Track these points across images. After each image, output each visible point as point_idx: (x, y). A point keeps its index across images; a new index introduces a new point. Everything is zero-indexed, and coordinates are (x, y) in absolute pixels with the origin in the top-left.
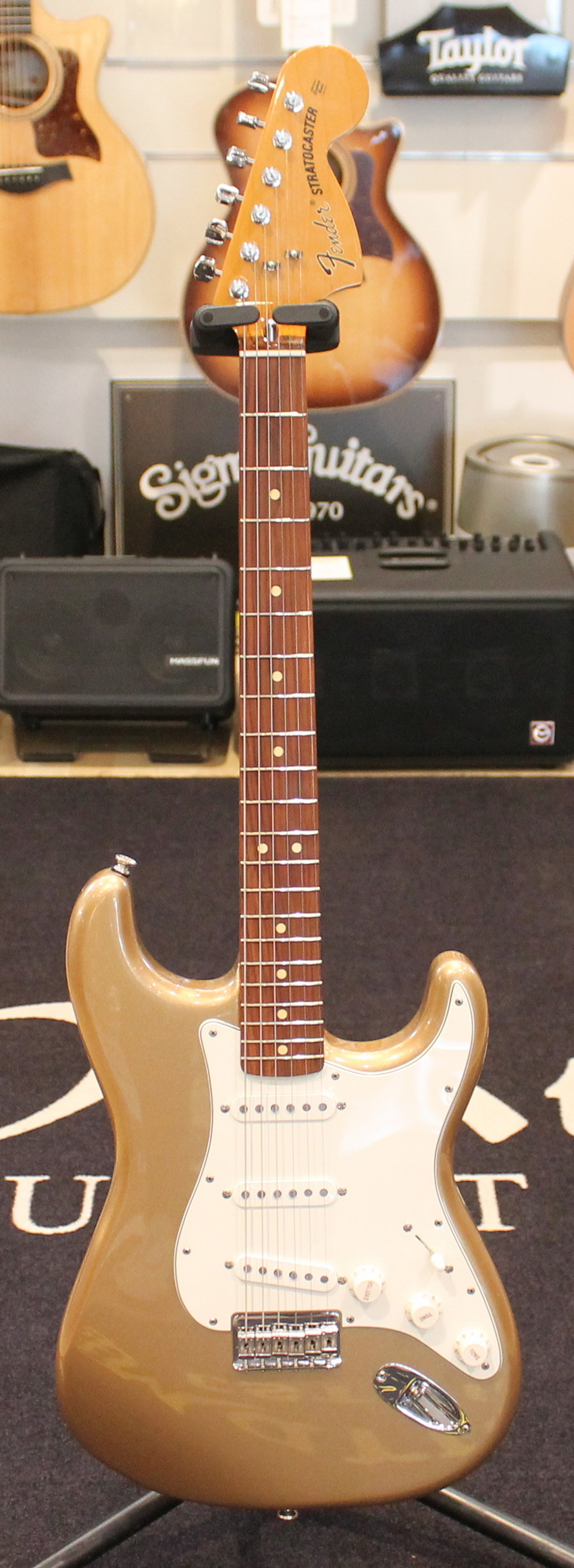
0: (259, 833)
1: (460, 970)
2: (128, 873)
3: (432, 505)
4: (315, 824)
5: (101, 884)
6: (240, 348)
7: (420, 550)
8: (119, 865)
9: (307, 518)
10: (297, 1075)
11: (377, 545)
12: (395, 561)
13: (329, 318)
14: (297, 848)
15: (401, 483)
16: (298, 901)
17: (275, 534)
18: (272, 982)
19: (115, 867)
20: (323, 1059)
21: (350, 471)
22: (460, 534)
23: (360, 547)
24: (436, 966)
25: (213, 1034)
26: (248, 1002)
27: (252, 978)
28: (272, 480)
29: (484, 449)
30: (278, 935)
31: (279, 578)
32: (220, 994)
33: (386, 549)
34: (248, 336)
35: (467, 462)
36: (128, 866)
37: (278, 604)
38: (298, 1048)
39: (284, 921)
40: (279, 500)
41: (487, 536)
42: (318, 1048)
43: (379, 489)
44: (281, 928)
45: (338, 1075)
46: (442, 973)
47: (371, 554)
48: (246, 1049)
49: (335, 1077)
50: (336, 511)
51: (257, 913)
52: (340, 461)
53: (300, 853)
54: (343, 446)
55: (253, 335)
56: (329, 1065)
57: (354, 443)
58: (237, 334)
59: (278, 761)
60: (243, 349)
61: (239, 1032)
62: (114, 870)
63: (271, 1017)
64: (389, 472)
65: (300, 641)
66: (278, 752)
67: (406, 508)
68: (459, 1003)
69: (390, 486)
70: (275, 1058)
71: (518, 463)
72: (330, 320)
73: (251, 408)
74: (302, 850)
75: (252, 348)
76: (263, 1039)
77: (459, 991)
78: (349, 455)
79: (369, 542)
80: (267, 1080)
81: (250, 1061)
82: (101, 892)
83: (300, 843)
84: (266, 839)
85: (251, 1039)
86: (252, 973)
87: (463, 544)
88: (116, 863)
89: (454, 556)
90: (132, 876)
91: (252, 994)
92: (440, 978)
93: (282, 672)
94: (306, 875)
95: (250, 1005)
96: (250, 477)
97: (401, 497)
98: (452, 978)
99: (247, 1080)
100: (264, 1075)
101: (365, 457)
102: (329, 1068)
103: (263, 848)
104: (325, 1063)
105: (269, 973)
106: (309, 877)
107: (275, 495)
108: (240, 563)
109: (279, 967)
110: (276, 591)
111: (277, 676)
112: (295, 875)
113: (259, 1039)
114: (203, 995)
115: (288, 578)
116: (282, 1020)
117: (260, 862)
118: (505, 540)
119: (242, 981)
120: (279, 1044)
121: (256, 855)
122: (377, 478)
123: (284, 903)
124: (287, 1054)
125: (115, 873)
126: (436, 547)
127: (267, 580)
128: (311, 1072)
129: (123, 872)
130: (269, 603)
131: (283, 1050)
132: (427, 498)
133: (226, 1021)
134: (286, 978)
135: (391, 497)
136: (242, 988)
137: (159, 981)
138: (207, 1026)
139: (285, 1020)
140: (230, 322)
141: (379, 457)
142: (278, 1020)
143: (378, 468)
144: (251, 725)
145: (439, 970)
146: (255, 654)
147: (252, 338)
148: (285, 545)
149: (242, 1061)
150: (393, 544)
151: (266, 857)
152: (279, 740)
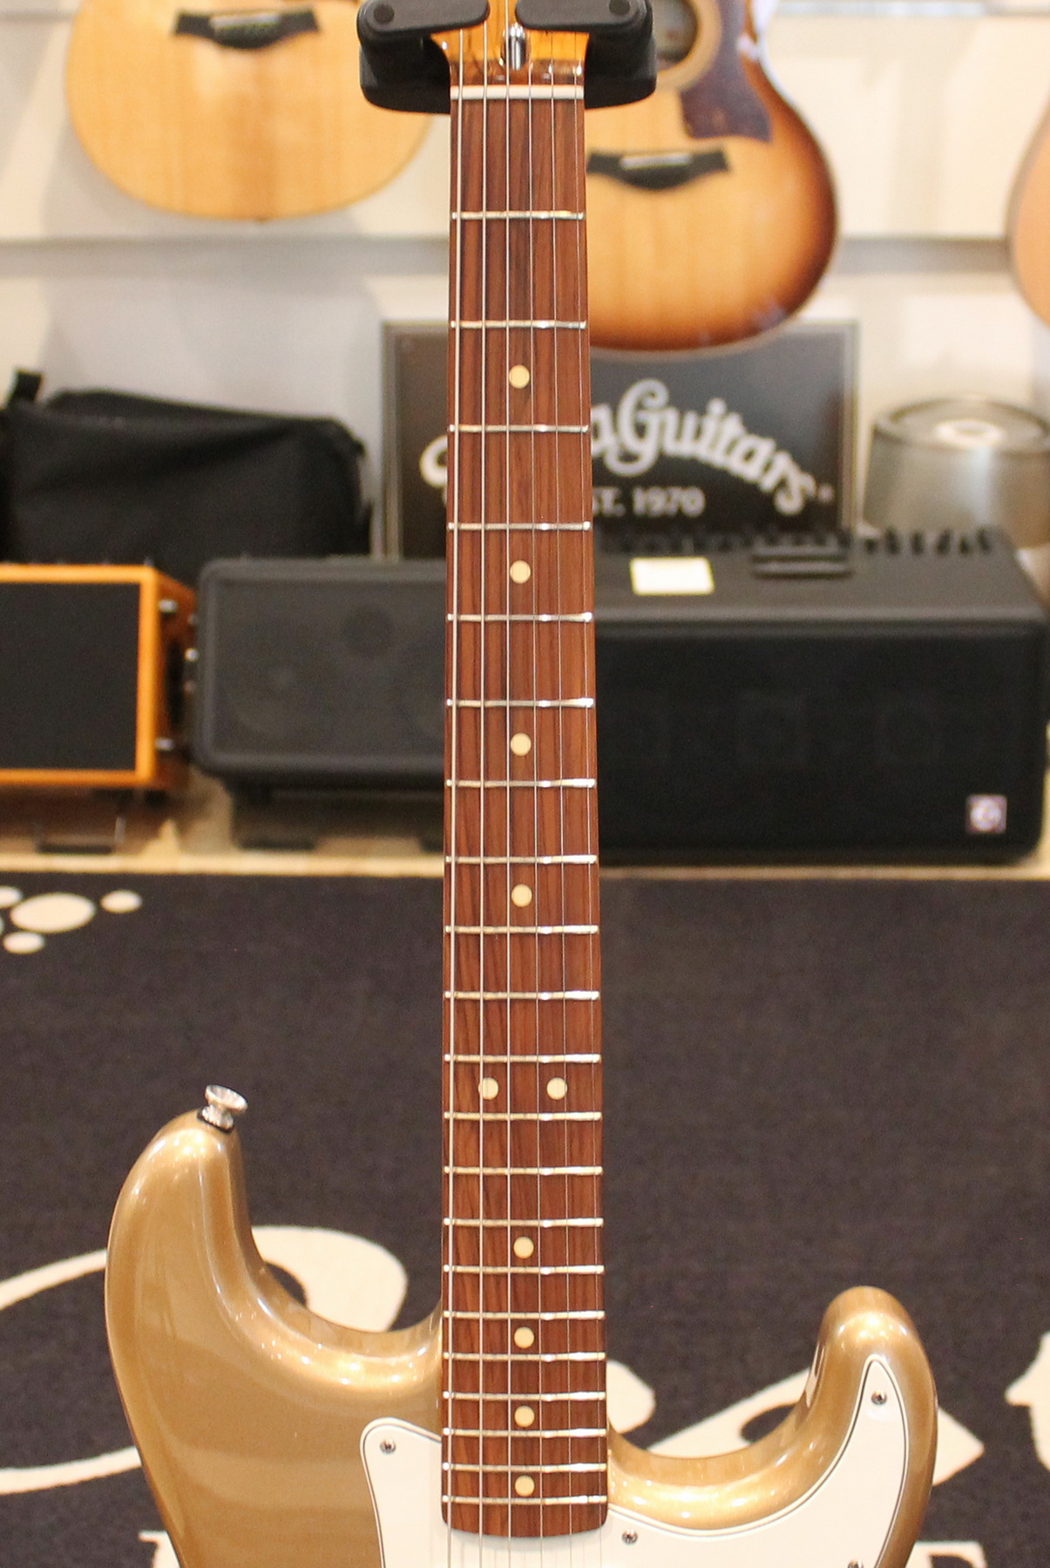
0: (479, 1058)
1: (883, 1334)
2: (229, 1123)
3: (826, 494)
4: (595, 1041)
5: (176, 1143)
6: (452, 81)
7: (812, 555)
8: (211, 1107)
9: (584, 424)
10: (553, 1534)
11: (748, 543)
12: (774, 567)
13: (632, 13)
14: (557, 1089)
15: (783, 464)
16: (560, 1196)
17: (519, 457)
18: (504, 1351)
19: (204, 1113)
20: (605, 1507)
21: (713, 445)
22: (864, 530)
23: (725, 547)
24: (836, 1320)
25: (388, 1448)
26: (457, 1389)
27: (464, 1344)
28: (514, 350)
29: (899, 415)
30: (516, 1261)
31: (527, 547)
32: (401, 1368)
33: (761, 549)
34: (470, 59)
35: (878, 434)
36: (229, 1111)
37: (523, 597)
38: (555, 1484)
39: (530, 1232)
40: (528, 387)
41: (904, 531)
42: (597, 1483)
43: (750, 472)
44: (524, 1247)
45: (636, 1535)
46: (848, 1334)
47: (739, 557)
48: (455, 1483)
49: (629, 1538)
50: (693, 502)
51: (474, 1216)
52: (698, 433)
53: (563, 1099)
54: (702, 411)
55: (479, 57)
56: (616, 1515)
57: (717, 407)
58: (448, 55)
59: (520, 915)
60: (458, 84)
61: (439, 1446)
62: (201, 1118)
63: (502, 1422)
64: (765, 447)
65: (567, 672)
66: (522, 896)
67: (789, 496)
68: (879, 1399)
69: (767, 467)
70: (509, 1501)
71: (946, 432)
72: (631, 22)
73: (472, 201)
74: (568, 1093)
75: (478, 80)
76: (485, 1463)
77: (880, 1376)
78: (710, 425)
79: (736, 540)
80: (494, 1541)
81: (459, 1505)
82: (177, 1159)
83: (563, 1078)
84: (494, 1071)
85: (461, 1463)
86: (463, 1335)
87: (870, 545)
88: (205, 1103)
89: (859, 562)
90: (239, 1130)
91: (463, 1375)
92: (843, 1345)
93: (531, 736)
94: (576, 1144)
95: (460, 1396)
96: (469, 341)
97: (782, 484)
98: (868, 1349)
99: (452, 1536)
100: (487, 1532)
101: (733, 426)
102: (618, 1519)
103: (488, 1089)
104: (609, 1512)
105: (498, 1336)
106: (581, 1149)
107: (519, 377)
108: (449, 515)
109: (518, 1324)
110: (520, 572)
111: (521, 744)
112: (552, 1143)
113: (477, 1463)
114: (370, 1369)
115: (545, 546)
116: (524, 1429)
117: (481, 1116)
118: (931, 539)
119: (445, 1348)
120: (516, 1476)
121: (474, 1102)
122: (749, 456)
123: (527, 1197)
124: (534, 1495)
125: (204, 1125)
126: (832, 547)
127: (502, 550)
128: (579, 1529)
129: (218, 1124)
130: (503, 595)
131: (525, 1486)
132: (819, 481)
133: (414, 1423)
134: (531, 1347)
135: (768, 483)
136: (445, 1362)
137: (284, 1337)
138: (380, 1430)
139: (530, 1428)
140: (428, 22)
141: (754, 425)
142: (516, 1427)
143: (749, 442)
144: (468, 842)
145: (841, 1330)
146: (476, 697)
147: (476, 63)
148: (539, 479)
149: (444, 1506)
150: (772, 541)
151: (495, 1105)
152: (525, 872)
